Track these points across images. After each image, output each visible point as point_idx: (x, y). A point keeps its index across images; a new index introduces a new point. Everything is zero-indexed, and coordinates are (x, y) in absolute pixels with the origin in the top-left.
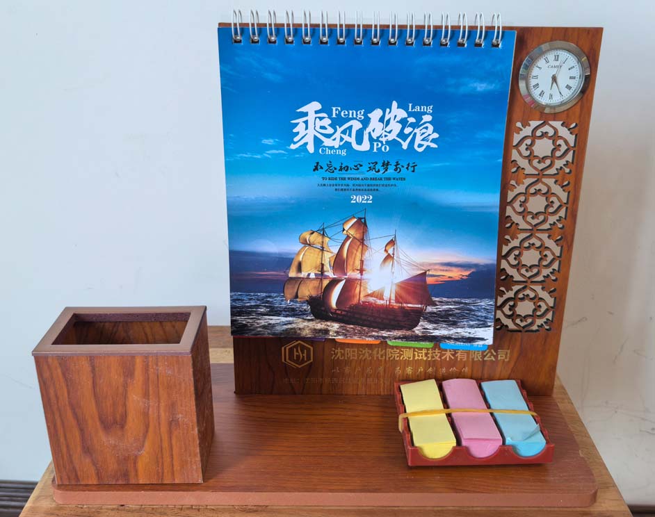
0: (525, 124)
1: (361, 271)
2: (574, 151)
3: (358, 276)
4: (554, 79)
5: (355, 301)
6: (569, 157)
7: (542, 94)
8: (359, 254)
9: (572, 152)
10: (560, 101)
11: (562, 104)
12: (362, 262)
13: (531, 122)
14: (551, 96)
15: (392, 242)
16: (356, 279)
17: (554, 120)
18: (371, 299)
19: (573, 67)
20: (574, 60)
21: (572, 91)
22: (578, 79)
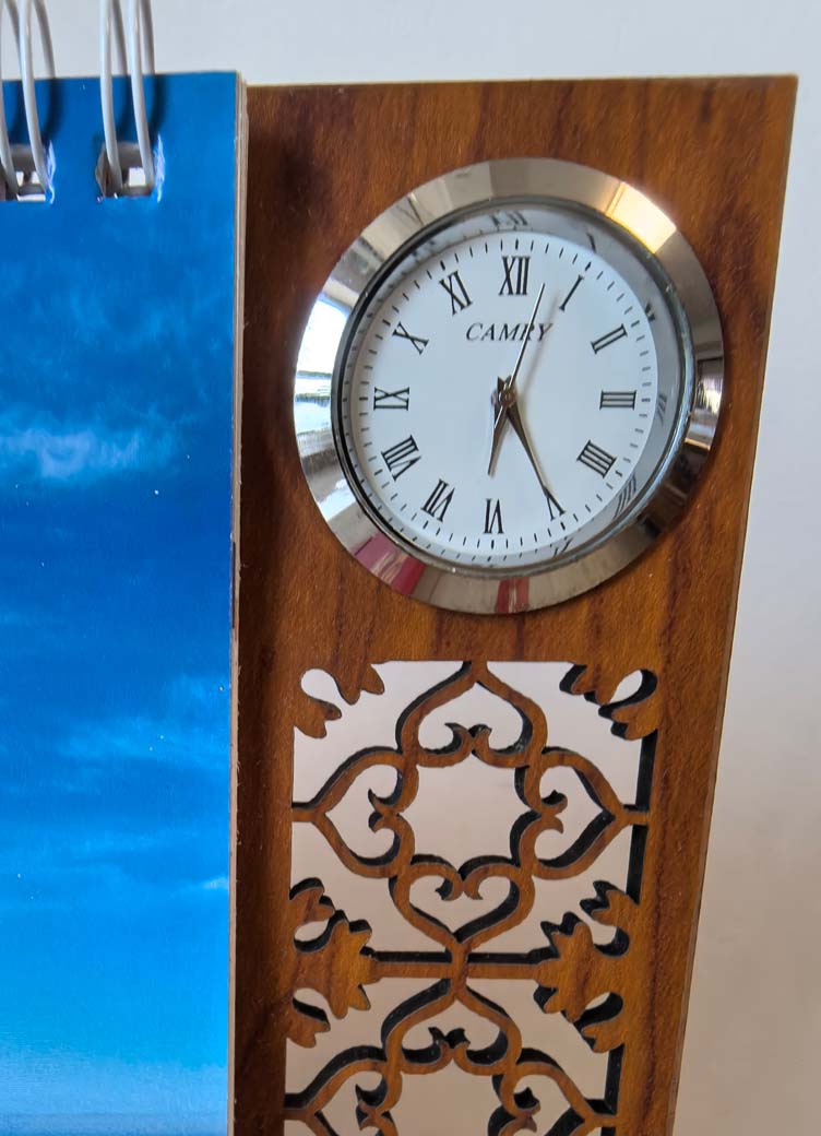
0: (355, 682)
2: (639, 833)
4: (509, 409)
6: (613, 863)
7: (437, 501)
9: (627, 833)
10: (545, 541)
11: (562, 559)
13: (386, 671)
14: (494, 517)
17: (519, 655)
19: (621, 332)
20: (622, 286)
21: (619, 484)
22: (651, 408)
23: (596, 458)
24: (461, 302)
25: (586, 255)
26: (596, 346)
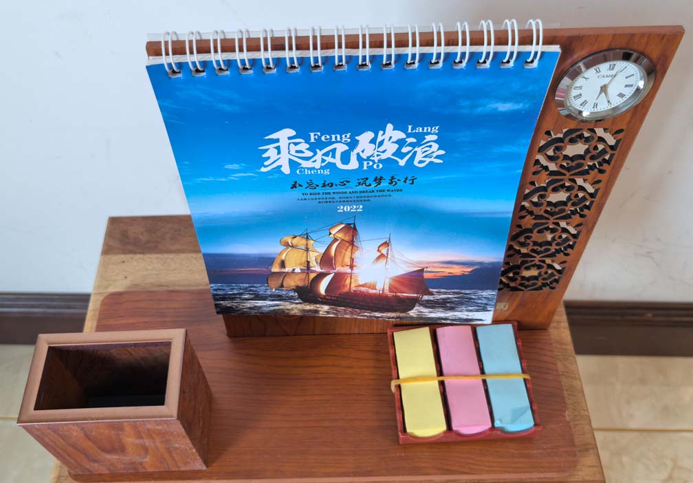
0: (557, 132)
1: (352, 267)
2: (614, 155)
3: (349, 271)
4: (604, 89)
5: (346, 289)
7: (584, 103)
8: (348, 254)
12: (352, 260)
13: (564, 130)
14: (595, 105)
15: (386, 244)
16: (347, 273)
18: (363, 289)
19: (633, 75)
21: (625, 99)
23: (621, 95)
24: (598, 72)
26: (626, 78)
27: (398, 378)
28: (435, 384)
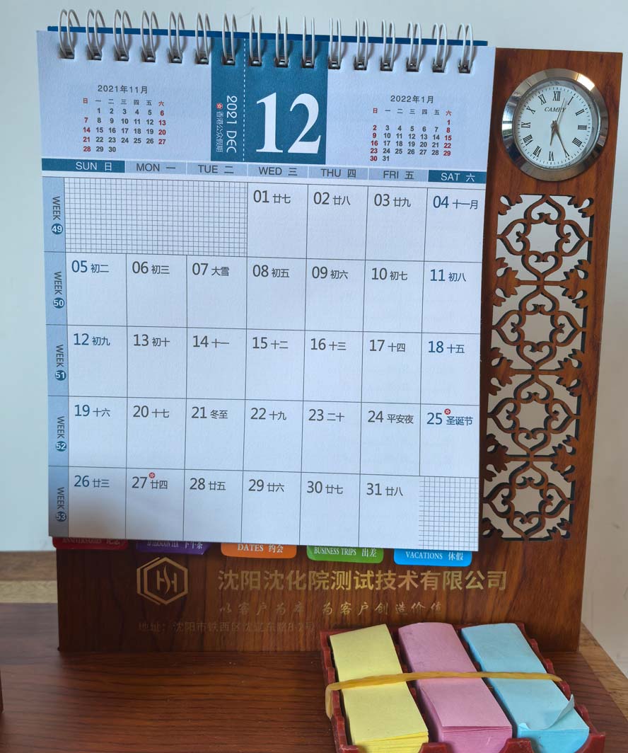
0: (515, 200)
2: (590, 243)
4: (555, 128)
6: (583, 253)
7: (537, 152)
9: (587, 244)
11: (569, 168)
13: (523, 197)
14: (551, 156)
17: (559, 194)
19: (583, 111)
20: (583, 100)
21: (583, 149)
22: (590, 130)
23: (577, 142)
24: (544, 102)
25: (574, 92)
26: (577, 114)
27: (337, 680)
28: (403, 686)
